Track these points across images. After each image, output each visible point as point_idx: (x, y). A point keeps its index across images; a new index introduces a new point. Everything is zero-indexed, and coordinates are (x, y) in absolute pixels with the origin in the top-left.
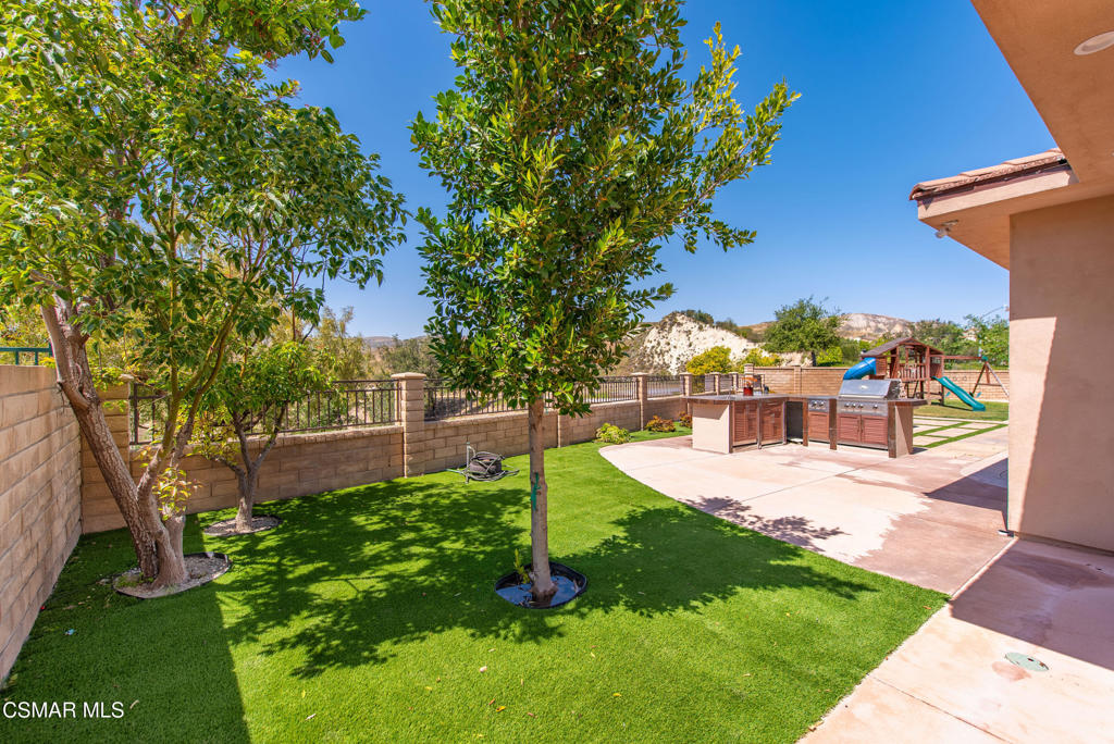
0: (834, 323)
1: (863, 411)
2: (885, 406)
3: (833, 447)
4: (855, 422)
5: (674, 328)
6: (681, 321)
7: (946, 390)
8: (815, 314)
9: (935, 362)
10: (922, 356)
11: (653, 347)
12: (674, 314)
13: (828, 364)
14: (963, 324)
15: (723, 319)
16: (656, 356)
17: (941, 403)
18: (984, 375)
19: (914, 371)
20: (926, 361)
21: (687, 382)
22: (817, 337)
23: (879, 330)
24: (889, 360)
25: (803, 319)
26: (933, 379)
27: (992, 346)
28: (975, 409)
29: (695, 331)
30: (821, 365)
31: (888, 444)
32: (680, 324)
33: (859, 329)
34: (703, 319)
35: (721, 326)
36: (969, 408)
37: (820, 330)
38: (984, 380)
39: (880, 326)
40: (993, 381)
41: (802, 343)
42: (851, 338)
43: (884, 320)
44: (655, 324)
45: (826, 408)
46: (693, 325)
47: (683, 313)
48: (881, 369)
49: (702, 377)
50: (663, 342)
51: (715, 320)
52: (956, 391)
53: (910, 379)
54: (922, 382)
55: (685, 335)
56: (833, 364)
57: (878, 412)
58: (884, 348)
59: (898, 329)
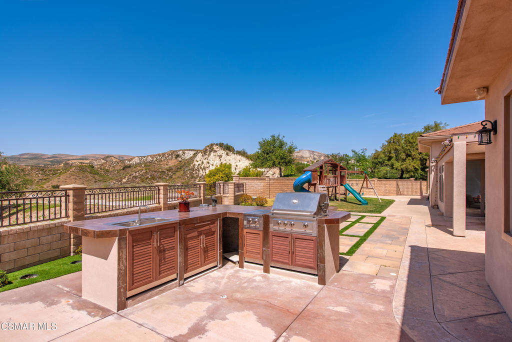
0: (291, 151)
1: (294, 230)
2: (315, 224)
3: (266, 270)
4: (287, 242)
5: (212, 154)
6: (216, 150)
7: (348, 192)
8: (281, 145)
9: (342, 174)
10: (336, 170)
11: (199, 165)
12: (212, 145)
13: (287, 176)
14: (351, 154)
15: (240, 150)
16: (201, 170)
17: (345, 200)
18: (365, 182)
19: (332, 180)
20: (338, 173)
21: (202, 188)
22: (282, 158)
23: (315, 159)
24: (319, 174)
25: (274, 147)
26: (342, 185)
27: (363, 167)
28: (363, 204)
29: (224, 155)
30: (285, 176)
31: (318, 268)
32: (215, 151)
33: (306, 158)
34: (228, 149)
35: (239, 153)
36: (359, 203)
37: (284, 155)
38: (365, 186)
39: (315, 156)
40: (369, 186)
41: (274, 162)
42: (302, 162)
43: (317, 154)
44: (201, 150)
45: (259, 225)
46: (223, 152)
47: (217, 145)
48: (314, 179)
49: (214, 184)
50: (205, 162)
51: (236, 150)
52: (353, 192)
53: (329, 185)
54: (336, 187)
55: (218, 158)
56: (291, 175)
57: (308, 231)
58: (316, 166)
59: (322, 158)
